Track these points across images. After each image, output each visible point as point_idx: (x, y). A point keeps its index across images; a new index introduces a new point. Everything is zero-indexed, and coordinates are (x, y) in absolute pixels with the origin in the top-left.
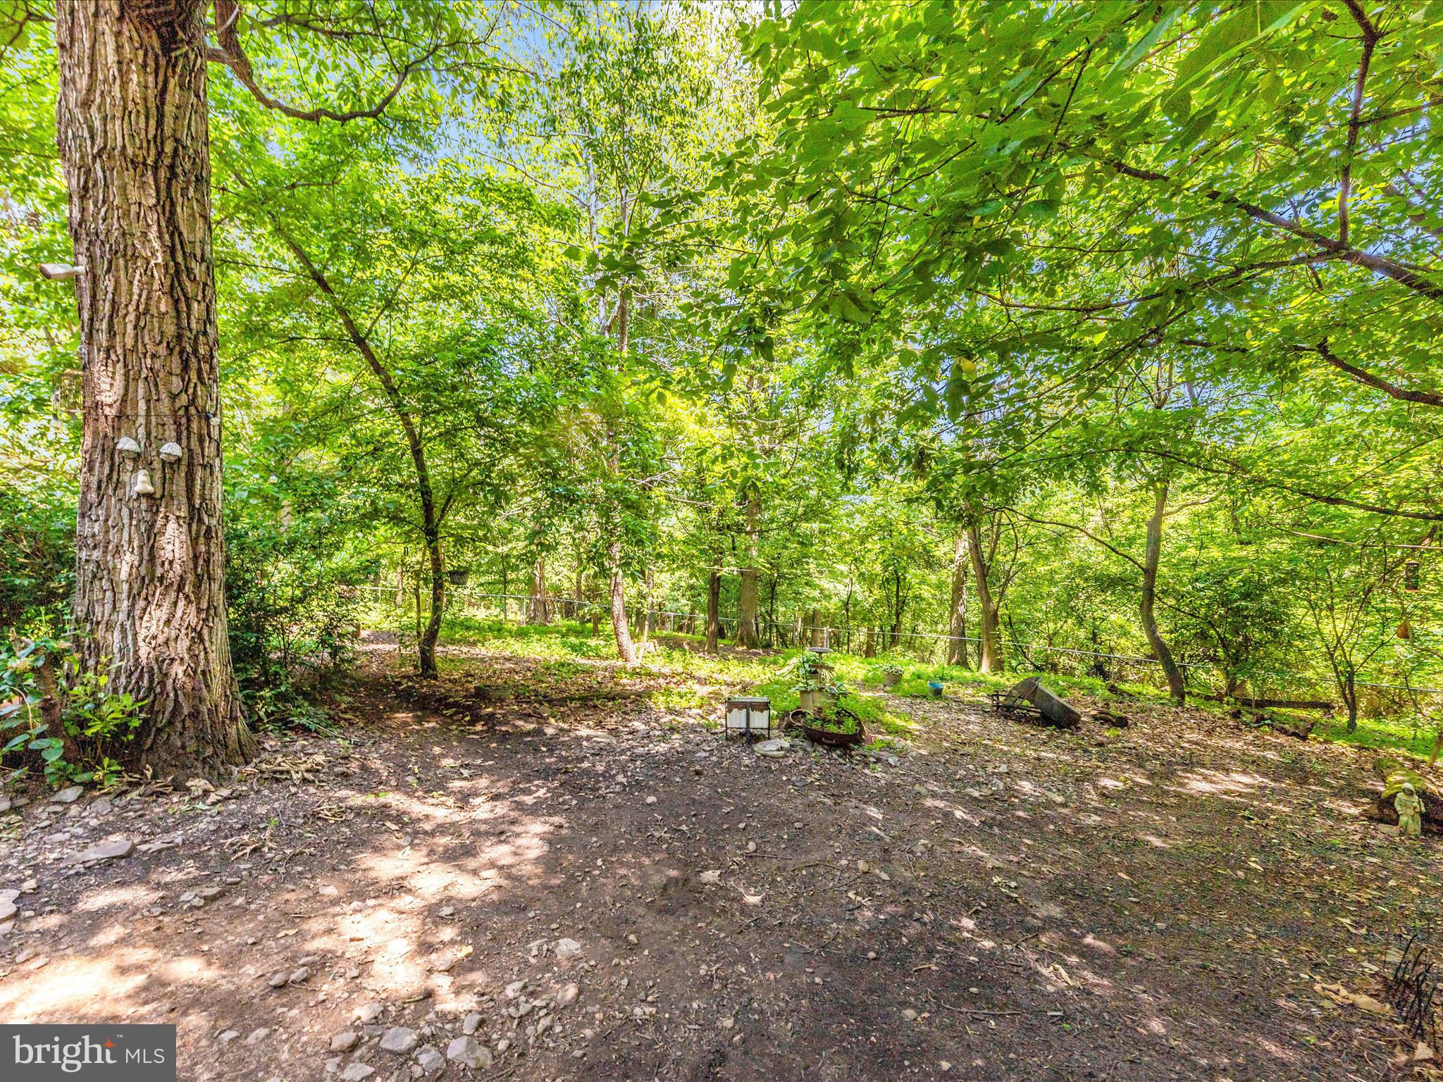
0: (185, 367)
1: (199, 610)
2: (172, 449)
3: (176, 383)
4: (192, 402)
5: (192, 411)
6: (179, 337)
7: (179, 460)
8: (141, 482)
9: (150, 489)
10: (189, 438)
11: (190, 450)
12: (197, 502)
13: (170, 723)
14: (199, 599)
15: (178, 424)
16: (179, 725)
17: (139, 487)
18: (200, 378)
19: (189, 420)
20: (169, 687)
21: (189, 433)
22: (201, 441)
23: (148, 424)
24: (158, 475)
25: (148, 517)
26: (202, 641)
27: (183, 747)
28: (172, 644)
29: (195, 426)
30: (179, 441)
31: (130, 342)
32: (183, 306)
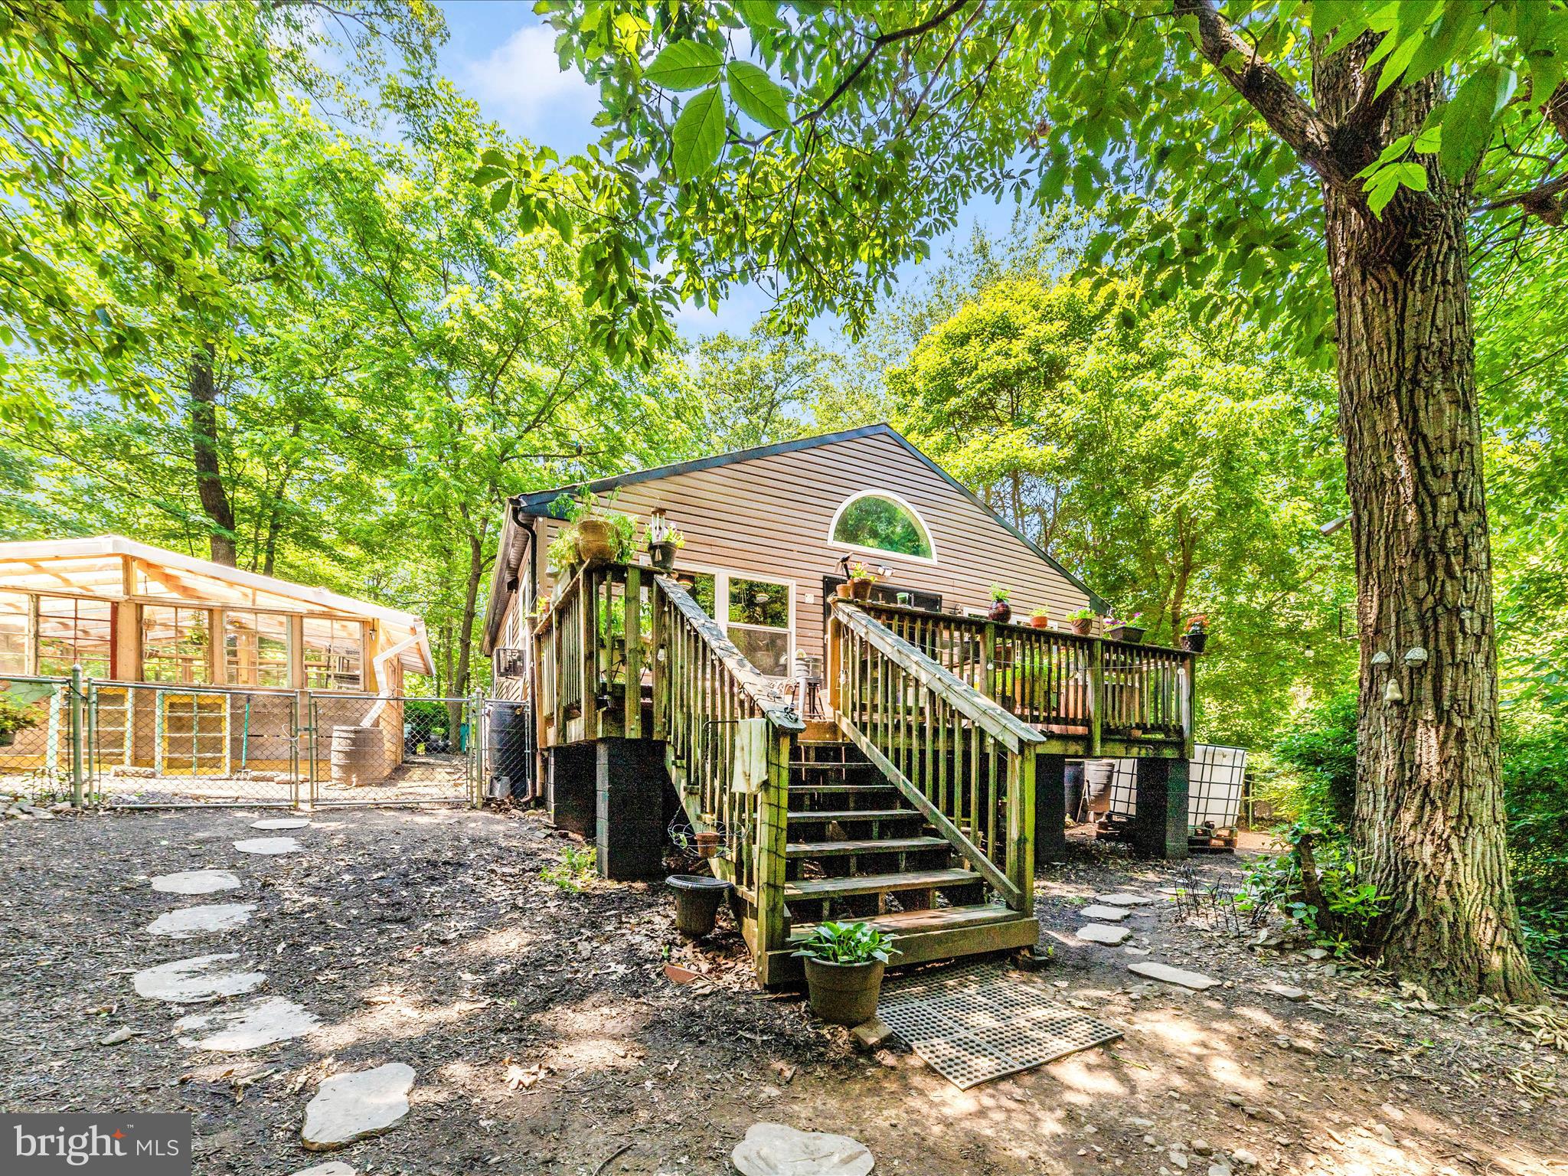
0: (1431, 568)
1: (1446, 819)
2: (1418, 653)
3: (1423, 586)
4: (1440, 601)
5: (1440, 610)
6: (1424, 539)
7: (1425, 664)
8: (1391, 691)
9: (1398, 696)
10: (1437, 640)
11: (1438, 652)
12: (1446, 704)
13: (1406, 923)
14: (1446, 806)
15: (1424, 628)
16: (1414, 929)
17: (1388, 696)
18: (1450, 574)
19: (1436, 622)
20: (1409, 889)
21: (1437, 633)
22: (1451, 641)
23: (1398, 634)
24: (1406, 682)
25: (1398, 722)
26: (1449, 850)
27: (1413, 950)
28: (1417, 847)
29: (1443, 627)
30: (1425, 645)
31: (1382, 563)
32: (1428, 508)
